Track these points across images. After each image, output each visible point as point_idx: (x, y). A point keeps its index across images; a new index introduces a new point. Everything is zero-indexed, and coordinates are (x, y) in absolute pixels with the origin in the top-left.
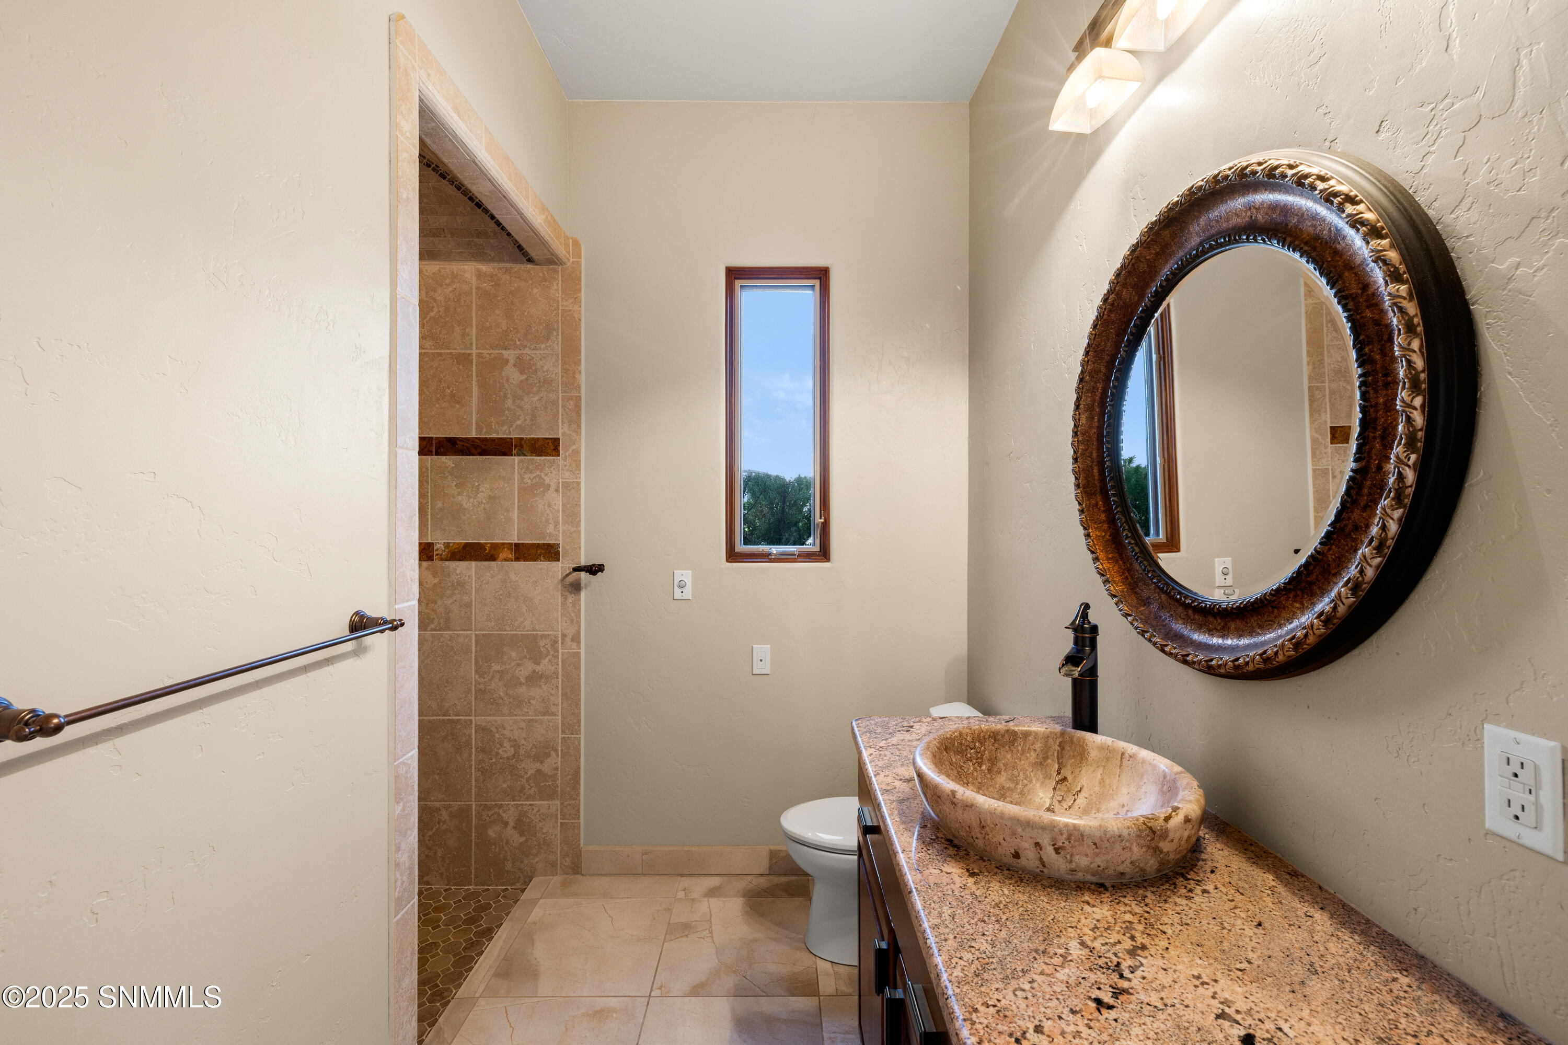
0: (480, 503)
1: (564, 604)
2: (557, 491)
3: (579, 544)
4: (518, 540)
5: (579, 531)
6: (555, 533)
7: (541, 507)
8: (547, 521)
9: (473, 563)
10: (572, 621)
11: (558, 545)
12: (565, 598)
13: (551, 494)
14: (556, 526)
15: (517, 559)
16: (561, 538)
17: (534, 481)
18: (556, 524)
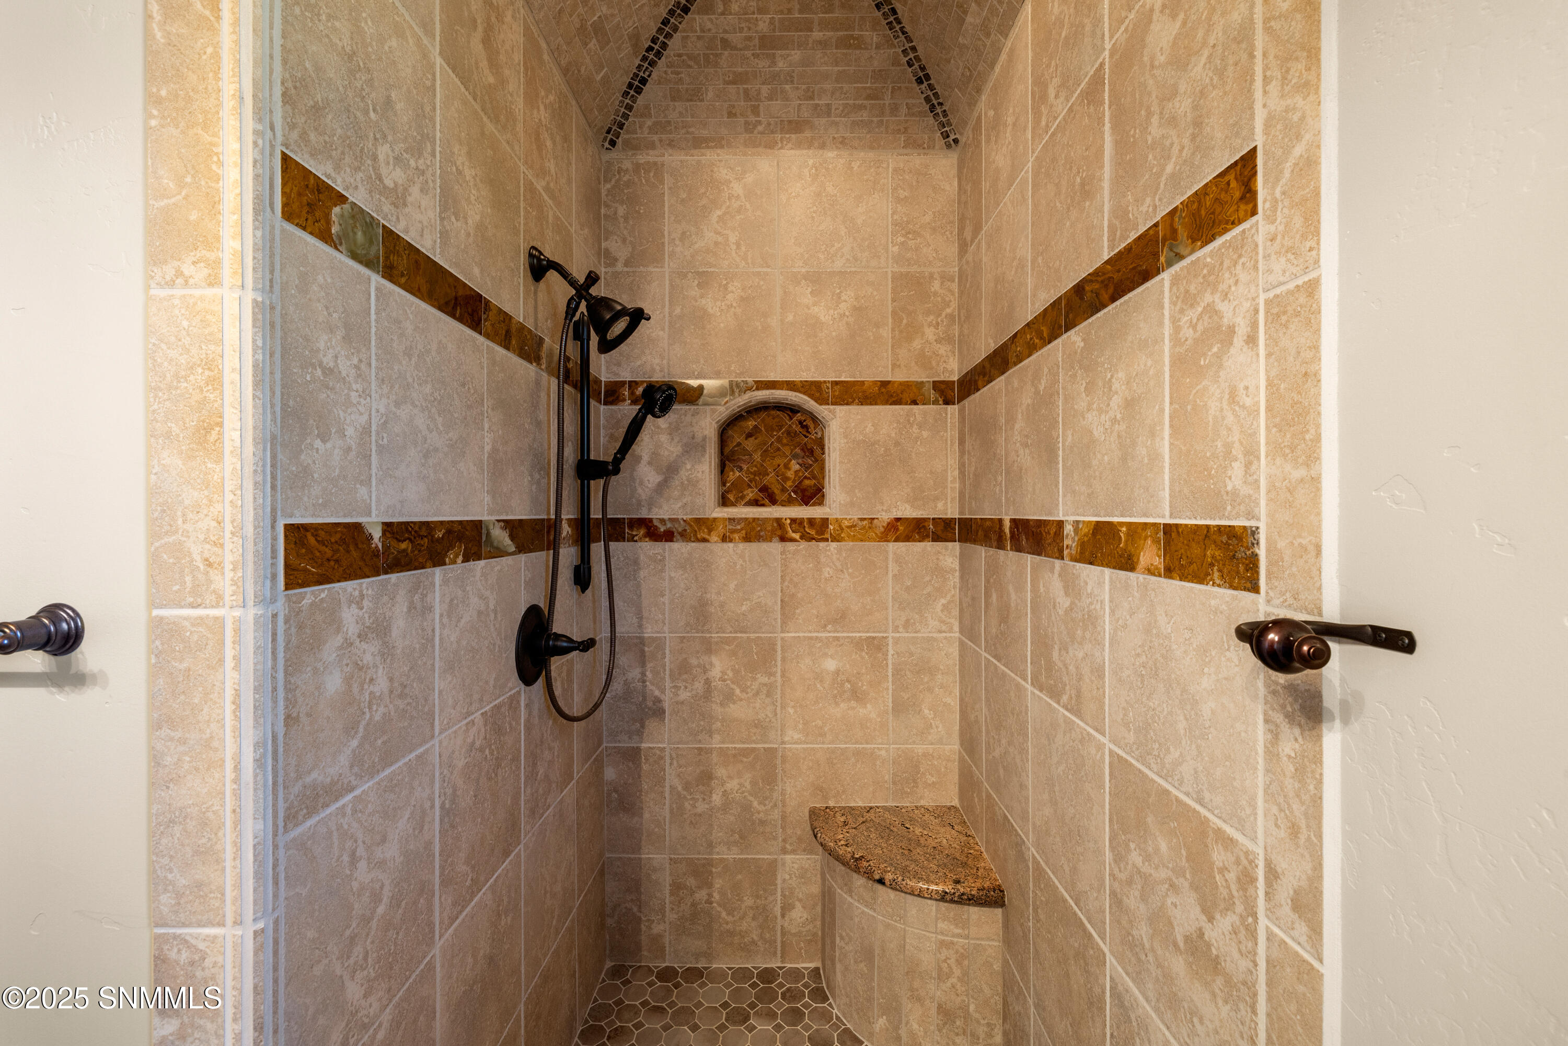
0: (1114, 421)
1: (1272, 755)
2: (1251, 340)
3: (1316, 531)
4: (1171, 516)
5: (1315, 481)
6: (1245, 490)
7: (1213, 406)
8: (1228, 453)
9: (1107, 572)
10: (1294, 831)
11: (1254, 532)
12: (1274, 736)
13: (1238, 354)
14: (1248, 465)
15: (1169, 572)
16: (1263, 509)
17: (1200, 328)
18: (1251, 454)
